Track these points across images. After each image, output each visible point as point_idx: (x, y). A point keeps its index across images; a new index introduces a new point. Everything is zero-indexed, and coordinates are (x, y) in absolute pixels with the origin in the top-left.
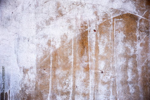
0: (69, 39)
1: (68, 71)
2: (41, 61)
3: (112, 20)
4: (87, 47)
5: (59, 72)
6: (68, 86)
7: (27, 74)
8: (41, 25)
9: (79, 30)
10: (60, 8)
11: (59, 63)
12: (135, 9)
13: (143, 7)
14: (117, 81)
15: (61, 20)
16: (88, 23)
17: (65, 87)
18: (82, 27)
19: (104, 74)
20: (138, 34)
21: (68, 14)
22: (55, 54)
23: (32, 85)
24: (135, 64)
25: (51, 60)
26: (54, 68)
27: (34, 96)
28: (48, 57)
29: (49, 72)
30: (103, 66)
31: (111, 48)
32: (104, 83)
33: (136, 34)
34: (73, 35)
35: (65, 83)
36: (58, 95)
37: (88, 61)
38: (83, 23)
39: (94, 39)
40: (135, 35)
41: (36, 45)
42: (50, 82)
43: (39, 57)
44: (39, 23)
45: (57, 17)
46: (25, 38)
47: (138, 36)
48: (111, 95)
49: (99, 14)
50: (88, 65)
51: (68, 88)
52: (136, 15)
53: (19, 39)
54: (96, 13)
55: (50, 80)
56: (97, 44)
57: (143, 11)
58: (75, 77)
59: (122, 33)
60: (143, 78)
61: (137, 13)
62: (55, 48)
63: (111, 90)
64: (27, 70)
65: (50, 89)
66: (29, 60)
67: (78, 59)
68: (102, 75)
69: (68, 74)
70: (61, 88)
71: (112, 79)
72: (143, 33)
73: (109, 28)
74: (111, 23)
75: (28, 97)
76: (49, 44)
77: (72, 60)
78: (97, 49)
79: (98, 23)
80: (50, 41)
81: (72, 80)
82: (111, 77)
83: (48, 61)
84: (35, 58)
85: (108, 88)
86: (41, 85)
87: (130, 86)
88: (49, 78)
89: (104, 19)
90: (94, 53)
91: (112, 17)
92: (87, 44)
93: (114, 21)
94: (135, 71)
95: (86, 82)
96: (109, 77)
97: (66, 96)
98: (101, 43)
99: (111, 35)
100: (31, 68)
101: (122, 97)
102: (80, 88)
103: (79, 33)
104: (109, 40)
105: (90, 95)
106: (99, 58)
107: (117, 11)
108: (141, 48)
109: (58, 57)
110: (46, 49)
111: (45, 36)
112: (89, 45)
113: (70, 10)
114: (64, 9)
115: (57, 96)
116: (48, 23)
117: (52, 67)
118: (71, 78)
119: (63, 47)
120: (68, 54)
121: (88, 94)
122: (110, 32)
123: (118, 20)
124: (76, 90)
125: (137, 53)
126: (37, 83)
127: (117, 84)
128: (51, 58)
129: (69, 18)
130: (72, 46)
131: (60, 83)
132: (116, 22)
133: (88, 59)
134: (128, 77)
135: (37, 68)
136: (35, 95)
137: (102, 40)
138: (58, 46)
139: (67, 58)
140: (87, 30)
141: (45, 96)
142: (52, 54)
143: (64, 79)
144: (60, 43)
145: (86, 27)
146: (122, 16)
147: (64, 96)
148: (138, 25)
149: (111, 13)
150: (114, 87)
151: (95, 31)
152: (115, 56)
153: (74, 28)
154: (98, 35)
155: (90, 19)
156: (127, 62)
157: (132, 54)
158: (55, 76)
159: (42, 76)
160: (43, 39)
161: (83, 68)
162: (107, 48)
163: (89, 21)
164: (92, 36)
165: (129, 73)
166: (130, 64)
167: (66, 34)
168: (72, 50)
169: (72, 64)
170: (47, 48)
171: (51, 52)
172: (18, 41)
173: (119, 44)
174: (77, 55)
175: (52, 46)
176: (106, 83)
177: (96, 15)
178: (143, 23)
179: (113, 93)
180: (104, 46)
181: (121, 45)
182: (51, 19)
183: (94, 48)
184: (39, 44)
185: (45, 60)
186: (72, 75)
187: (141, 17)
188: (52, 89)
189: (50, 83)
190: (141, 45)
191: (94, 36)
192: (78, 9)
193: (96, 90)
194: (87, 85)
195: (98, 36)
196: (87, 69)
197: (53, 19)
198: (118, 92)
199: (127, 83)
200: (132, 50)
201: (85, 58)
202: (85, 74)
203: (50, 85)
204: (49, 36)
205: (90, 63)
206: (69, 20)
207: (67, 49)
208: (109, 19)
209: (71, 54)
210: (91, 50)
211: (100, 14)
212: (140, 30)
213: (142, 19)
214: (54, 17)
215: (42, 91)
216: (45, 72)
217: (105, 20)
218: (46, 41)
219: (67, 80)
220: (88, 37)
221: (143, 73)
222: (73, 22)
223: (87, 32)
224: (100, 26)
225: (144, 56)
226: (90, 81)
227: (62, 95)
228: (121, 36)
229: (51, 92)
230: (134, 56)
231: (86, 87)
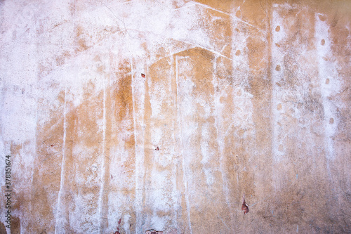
0: (98, 89)
1: (95, 147)
2: (45, 130)
3: (172, 58)
4: (131, 104)
5: (80, 150)
6: (97, 175)
7: (17, 155)
8: (47, 64)
9: (117, 74)
10: (81, 37)
11: (80, 133)
12: (208, 42)
13: (220, 38)
14: (183, 164)
15: (83, 57)
16: (131, 62)
17: (90, 178)
18: (120, 69)
19: (161, 151)
20: (215, 82)
21: (96, 46)
22: (73, 117)
23: (28, 174)
24: (213, 133)
25: (65, 127)
26: (70, 143)
27: (30, 196)
28: (59, 122)
29: (61, 151)
30: (159, 138)
31: (172, 104)
32: (161, 168)
33: (213, 82)
34: (105, 83)
35: (91, 171)
36: (77, 193)
37: (132, 129)
38: (122, 63)
39: (142, 90)
40: (210, 83)
41: (37, 100)
42: (62, 168)
43: (43, 121)
44: (44, 61)
45: (77, 50)
46: (16, 88)
47: (215, 85)
48: (174, 189)
49: (149, 48)
50: (133, 136)
51: (97, 180)
52: (211, 50)
53: (6, 89)
54: (144, 46)
55: (63, 165)
56: (147, 98)
57: (221, 44)
58: (108, 158)
59: (189, 79)
60: (228, 157)
61: (212, 47)
62: (72, 105)
63: (174, 181)
64: (19, 147)
65: (61, 182)
66: (24, 129)
67: (114, 126)
68: (157, 154)
69: (96, 154)
70: (84, 179)
71: (175, 161)
72: (224, 80)
73: (167, 72)
74: (170, 63)
75: (18, 199)
76: (61, 98)
77: (104, 128)
78: (148, 107)
79: (149, 63)
80: (63, 92)
81: (103, 164)
82: (174, 157)
83: (60, 130)
84: (35, 125)
85: (168, 177)
86: (44, 175)
87: (207, 172)
88: (61, 162)
89: (158, 56)
90: (143, 115)
91: (172, 54)
92: (131, 98)
93: (175, 59)
94: (214, 146)
95: (129, 167)
96: (170, 158)
97: (92, 195)
98: (154, 97)
99: (172, 84)
100: (27, 143)
101: (192, 192)
102: (118, 180)
103: (116, 79)
104: (168, 92)
105: (137, 191)
106: (152, 123)
107: (179, 44)
108: (222, 105)
109: (77, 122)
110: (55, 107)
111: (53, 85)
112: (133, 100)
113: (100, 40)
114: (89, 38)
115: (76, 195)
116: (60, 61)
117: (67, 141)
118: (101, 160)
119: (87, 103)
120: (97, 117)
121: (133, 191)
122: (170, 78)
123: (182, 57)
124: (111, 182)
125: (215, 113)
126: (37, 172)
127: (184, 170)
128: (65, 124)
129: (97, 54)
130: (104, 103)
131: (82, 170)
132: (179, 61)
133: (132, 125)
134: (202, 156)
135: (38, 143)
136: (32, 195)
137: (156, 92)
138: (77, 102)
139: (95, 123)
140: (129, 74)
141: (52, 195)
142: (67, 117)
143: (89, 164)
144: (81, 97)
145: (128, 70)
146: (188, 52)
147: (88, 195)
148: (215, 68)
149: (170, 47)
150: (179, 175)
151: (143, 75)
152: (178, 120)
153: (107, 70)
154: (150, 83)
155: (135, 56)
156: (199, 130)
157: (207, 115)
158: (71, 158)
159: (46, 157)
160: (50, 90)
161: (123, 142)
162: (164, 105)
163: (133, 59)
164: (138, 86)
165: (204, 150)
166: (205, 133)
167: (93, 81)
168: (104, 109)
169: (104, 134)
170: (57, 106)
171: (65, 113)
172: (3, 94)
173: (186, 99)
174: (113, 118)
175: (67, 102)
176: (165, 169)
177: (145, 49)
178: (221, 64)
179: (177, 185)
180: (161, 103)
181: (188, 99)
182: (66, 54)
183: (142, 106)
184: (43, 99)
185: (53, 127)
186: (103, 156)
187: (218, 54)
188: (66, 181)
189: (62, 171)
190: (222, 100)
191: (142, 84)
192: (114, 38)
193: (147, 182)
194: (131, 173)
195: (150, 86)
196: (131, 143)
197: (70, 55)
198: (186, 184)
199: (201, 166)
200: (208, 109)
201: (127, 123)
202: (127, 153)
203: (62, 174)
204: (61, 85)
205: (136, 133)
206: (97, 56)
207: (94, 107)
208: (166, 56)
209: (101, 117)
210: (137, 109)
211: (152, 48)
212: (219, 76)
213: (220, 57)
214: (72, 50)
215: (46, 187)
216: (53, 150)
217: (160, 58)
218: (57, 92)
219: (95, 165)
220: (132, 86)
221: (227, 149)
222: (106, 61)
223: (130, 77)
224: (152, 67)
225: (227, 119)
226: (136, 165)
227: (85, 193)
228: (187, 85)
229: (64, 187)
230: (211, 120)
231: (130, 176)
